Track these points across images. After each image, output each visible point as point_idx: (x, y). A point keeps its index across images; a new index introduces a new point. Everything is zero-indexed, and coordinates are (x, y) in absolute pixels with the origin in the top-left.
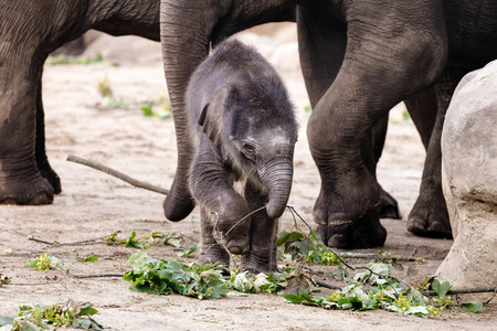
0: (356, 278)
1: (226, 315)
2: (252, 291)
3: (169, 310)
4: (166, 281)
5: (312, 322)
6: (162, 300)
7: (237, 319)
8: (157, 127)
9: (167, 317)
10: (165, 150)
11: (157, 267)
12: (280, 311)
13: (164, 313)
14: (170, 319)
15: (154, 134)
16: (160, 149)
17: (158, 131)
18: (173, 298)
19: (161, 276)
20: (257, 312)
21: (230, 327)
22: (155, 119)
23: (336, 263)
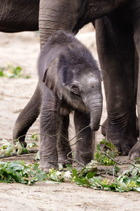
0: (124, 173)
1: (46, 195)
2: (62, 181)
3: (13, 193)
4: (11, 175)
5: (98, 199)
6: (9, 186)
7: (53, 197)
8: (6, 83)
9: (11, 196)
10: (11, 97)
11: (5, 166)
12: (79, 193)
13: (10, 194)
14: (13, 197)
15: (4, 87)
16: (8, 96)
17: (7, 85)
18: (15, 185)
19: (8, 172)
20: (65, 194)
21: (49, 202)
22: (5, 78)
23: (112, 164)
